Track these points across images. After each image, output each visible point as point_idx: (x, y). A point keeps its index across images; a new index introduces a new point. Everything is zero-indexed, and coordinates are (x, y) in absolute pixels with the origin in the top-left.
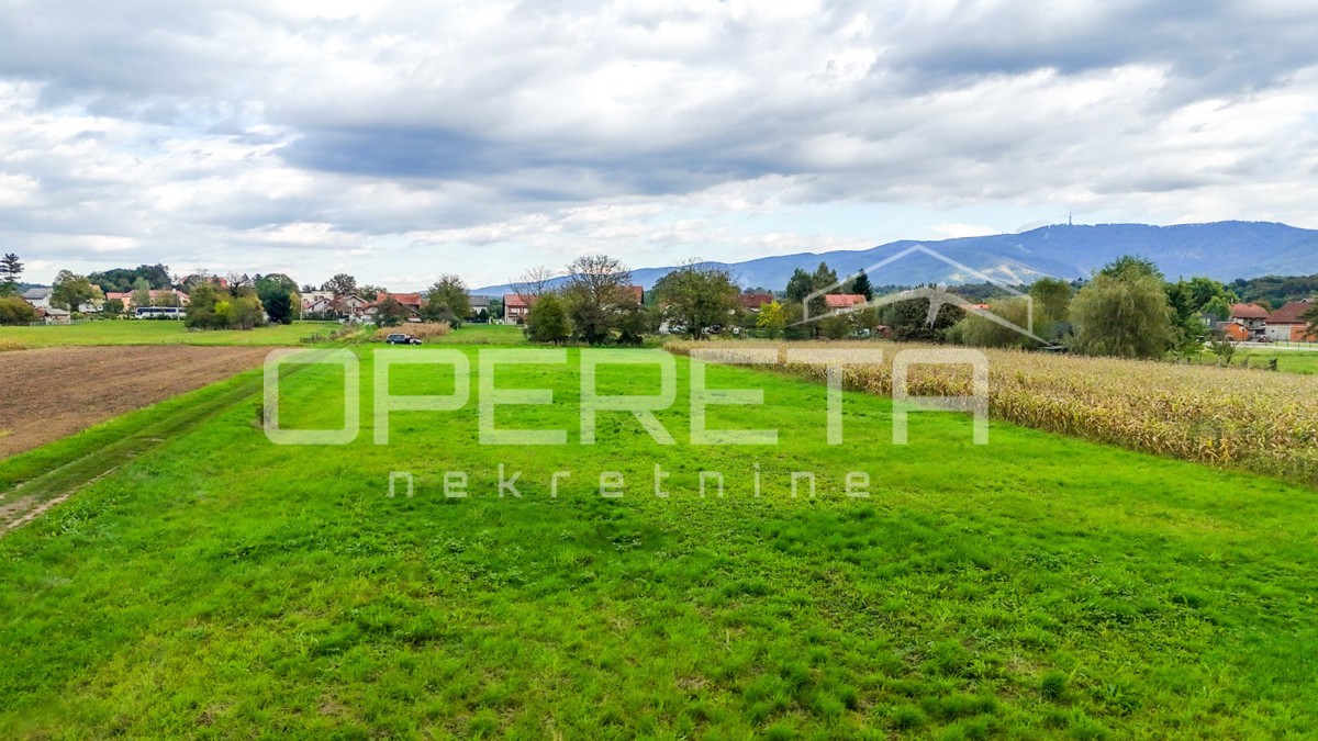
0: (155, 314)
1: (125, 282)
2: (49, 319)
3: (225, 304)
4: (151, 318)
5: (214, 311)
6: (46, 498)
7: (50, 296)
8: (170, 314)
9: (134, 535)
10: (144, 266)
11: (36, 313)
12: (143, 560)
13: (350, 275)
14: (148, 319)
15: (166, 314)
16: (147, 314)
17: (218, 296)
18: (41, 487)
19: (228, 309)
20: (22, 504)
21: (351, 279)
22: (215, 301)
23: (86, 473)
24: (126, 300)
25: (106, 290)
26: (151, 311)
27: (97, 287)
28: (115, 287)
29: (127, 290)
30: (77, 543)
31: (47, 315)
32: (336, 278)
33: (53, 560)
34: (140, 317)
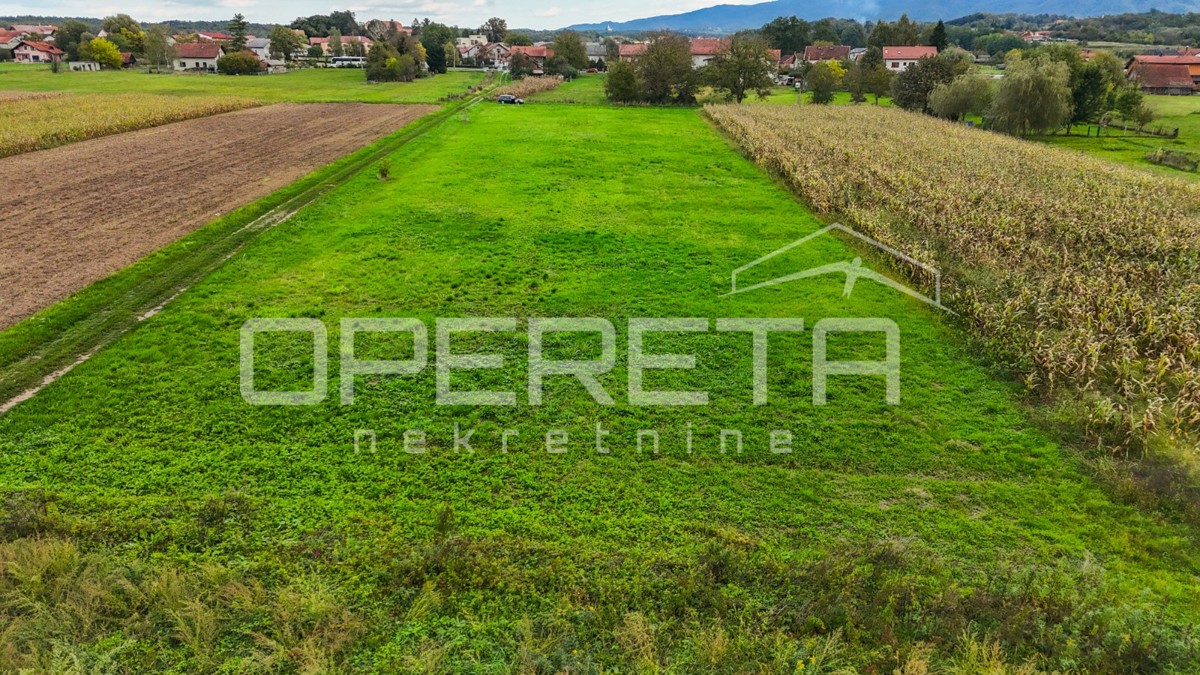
0: (346, 63)
1: (323, 28)
2: (270, 69)
3: (393, 60)
4: (342, 67)
5: (385, 66)
6: (289, 212)
7: (269, 45)
8: (356, 63)
9: (320, 227)
10: (336, 13)
11: (262, 65)
12: (322, 235)
13: (502, 18)
14: (340, 67)
15: (353, 63)
16: (339, 63)
17: (388, 53)
18: (286, 208)
19: (395, 63)
20: (282, 214)
21: (502, 22)
22: (386, 57)
23: (303, 201)
24: (325, 46)
25: (309, 35)
26: (342, 60)
27: (302, 32)
28: (315, 32)
29: (325, 35)
30: (302, 229)
31: (269, 66)
32: (490, 21)
33: (294, 234)
34: (334, 65)
